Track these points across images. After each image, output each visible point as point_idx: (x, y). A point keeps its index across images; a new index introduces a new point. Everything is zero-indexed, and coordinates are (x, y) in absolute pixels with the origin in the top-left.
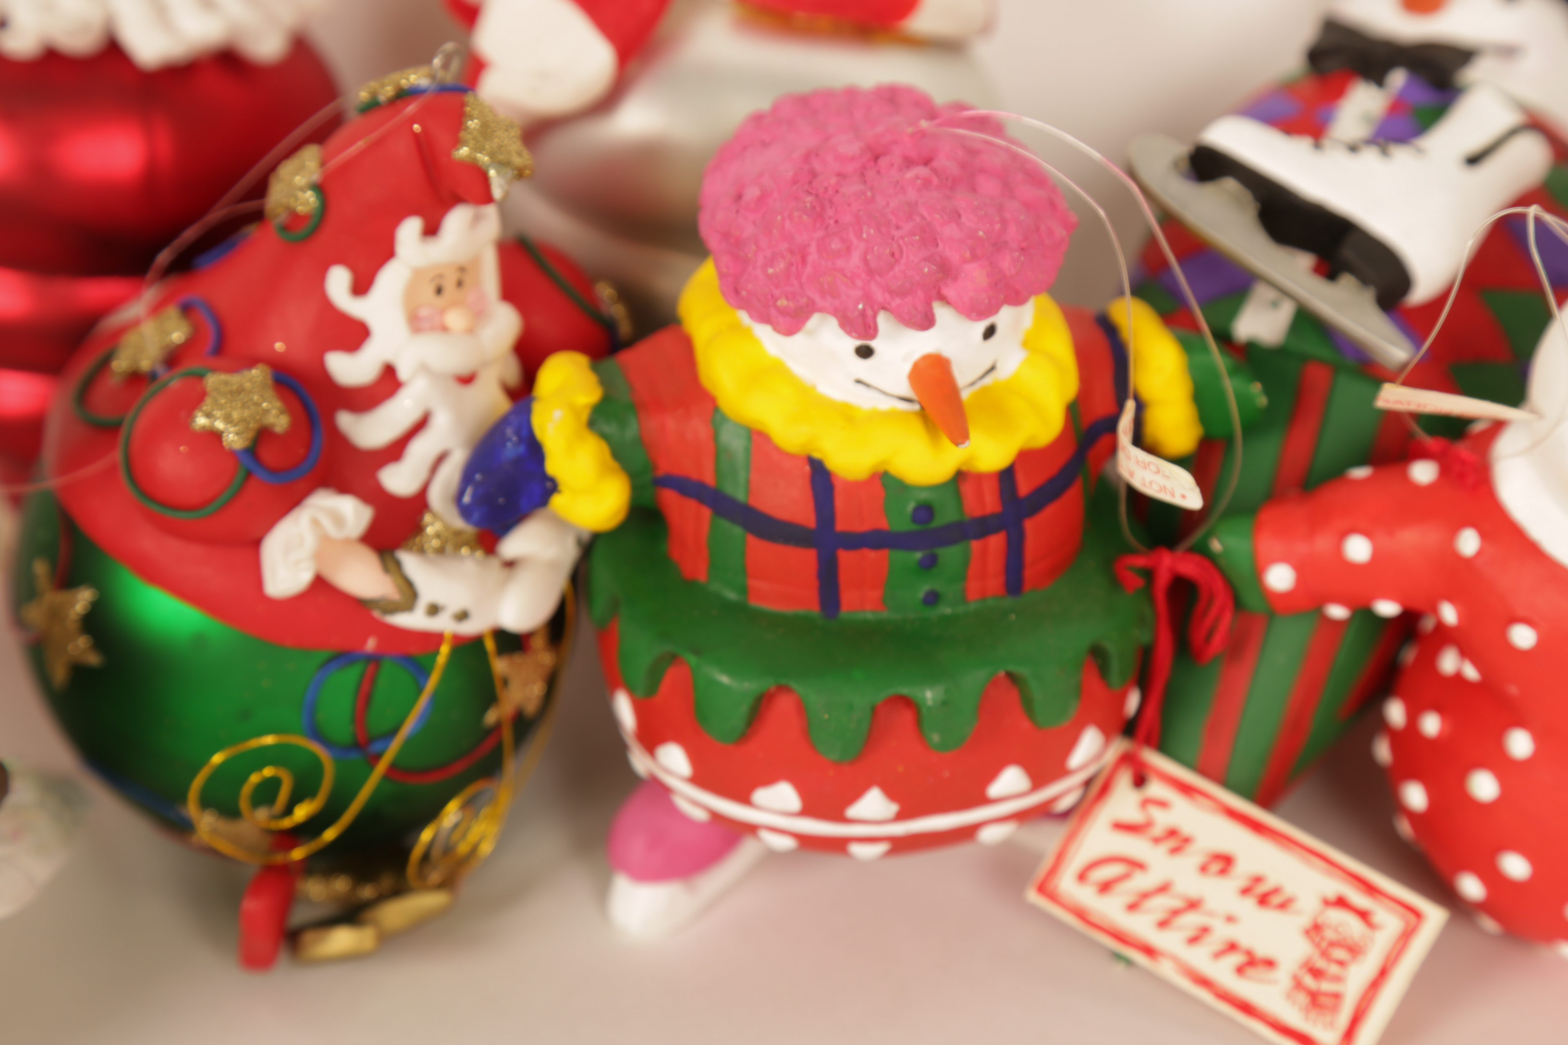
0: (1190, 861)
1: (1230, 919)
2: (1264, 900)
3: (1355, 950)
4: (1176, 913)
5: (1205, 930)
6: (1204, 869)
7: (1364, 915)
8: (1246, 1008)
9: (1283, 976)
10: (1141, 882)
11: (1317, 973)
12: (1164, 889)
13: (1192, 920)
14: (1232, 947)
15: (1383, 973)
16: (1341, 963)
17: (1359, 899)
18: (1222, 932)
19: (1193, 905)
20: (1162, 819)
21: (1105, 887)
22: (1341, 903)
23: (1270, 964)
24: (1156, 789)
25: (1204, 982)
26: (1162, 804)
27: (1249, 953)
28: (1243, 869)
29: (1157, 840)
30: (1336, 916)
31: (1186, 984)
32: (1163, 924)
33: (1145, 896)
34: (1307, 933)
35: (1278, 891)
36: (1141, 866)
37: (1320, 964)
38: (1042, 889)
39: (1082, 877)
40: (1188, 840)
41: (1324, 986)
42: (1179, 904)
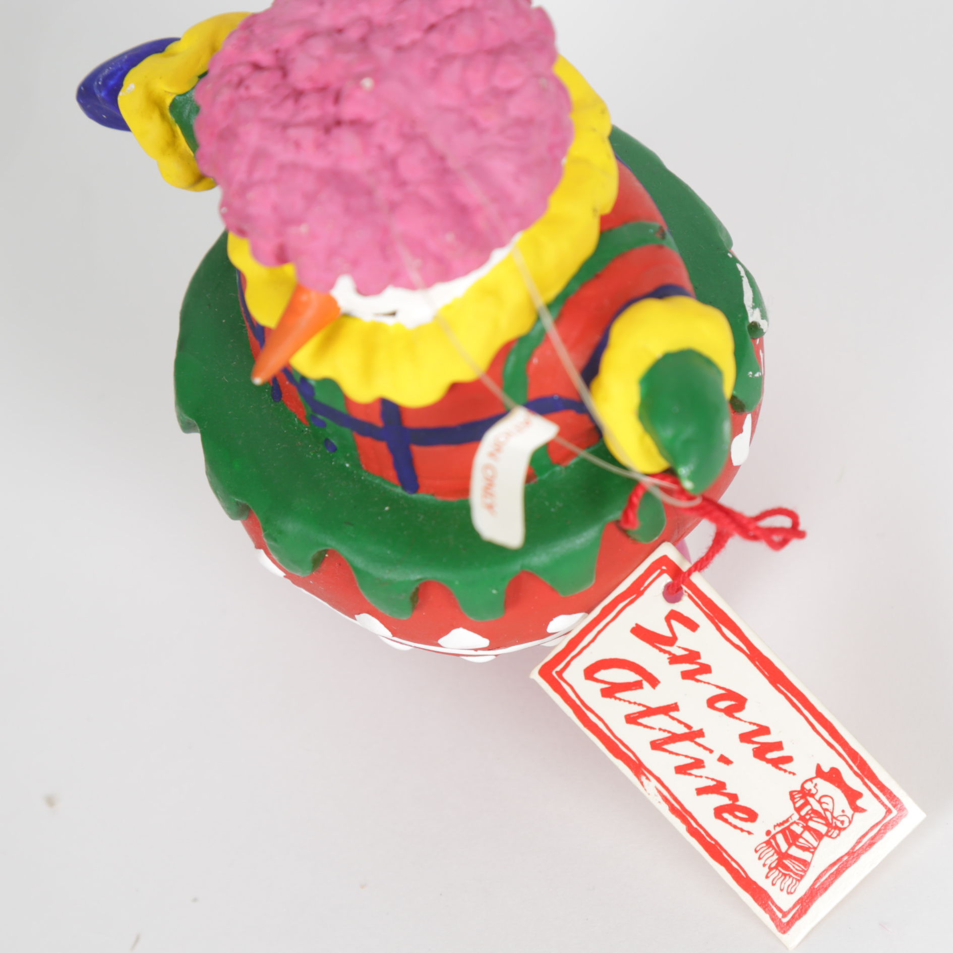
0: (702, 691)
1: (724, 760)
2: (760, 753)
3: (834, 827)
4: (675, 738)
5: (698, 764)
6: (711, 703)
7: (852, 796)
8: (716, 851)
9: (759, 829)
10: (648, 696)
11: (793, 838)
12: (667, 710)
13: (687, 748)
14: (718, 788)
15: (853, 855)
16: (819, 836)
17: (853, 781)
18: (713, 770)
19: (693, 735)
20: (686, 639)
21: (611, 691)
22: (834, 777)
23: (752, 816)
24: (686, 606)
25: (682, 813)
26: (692, 626)
27: (734, 797)
28: (751, 714)
29: (674, 660)
30: (824, 787)
31: (664, 808)
32: (656, 745)
33: (650, 712)
34: (792, 795)
35: (778, 746)
36: (654, 682)
37: (797, 829)
38: (545, 672)
39: (590, 673)
40: (706, 669)
41: (794, 851)
42: (681, 730)
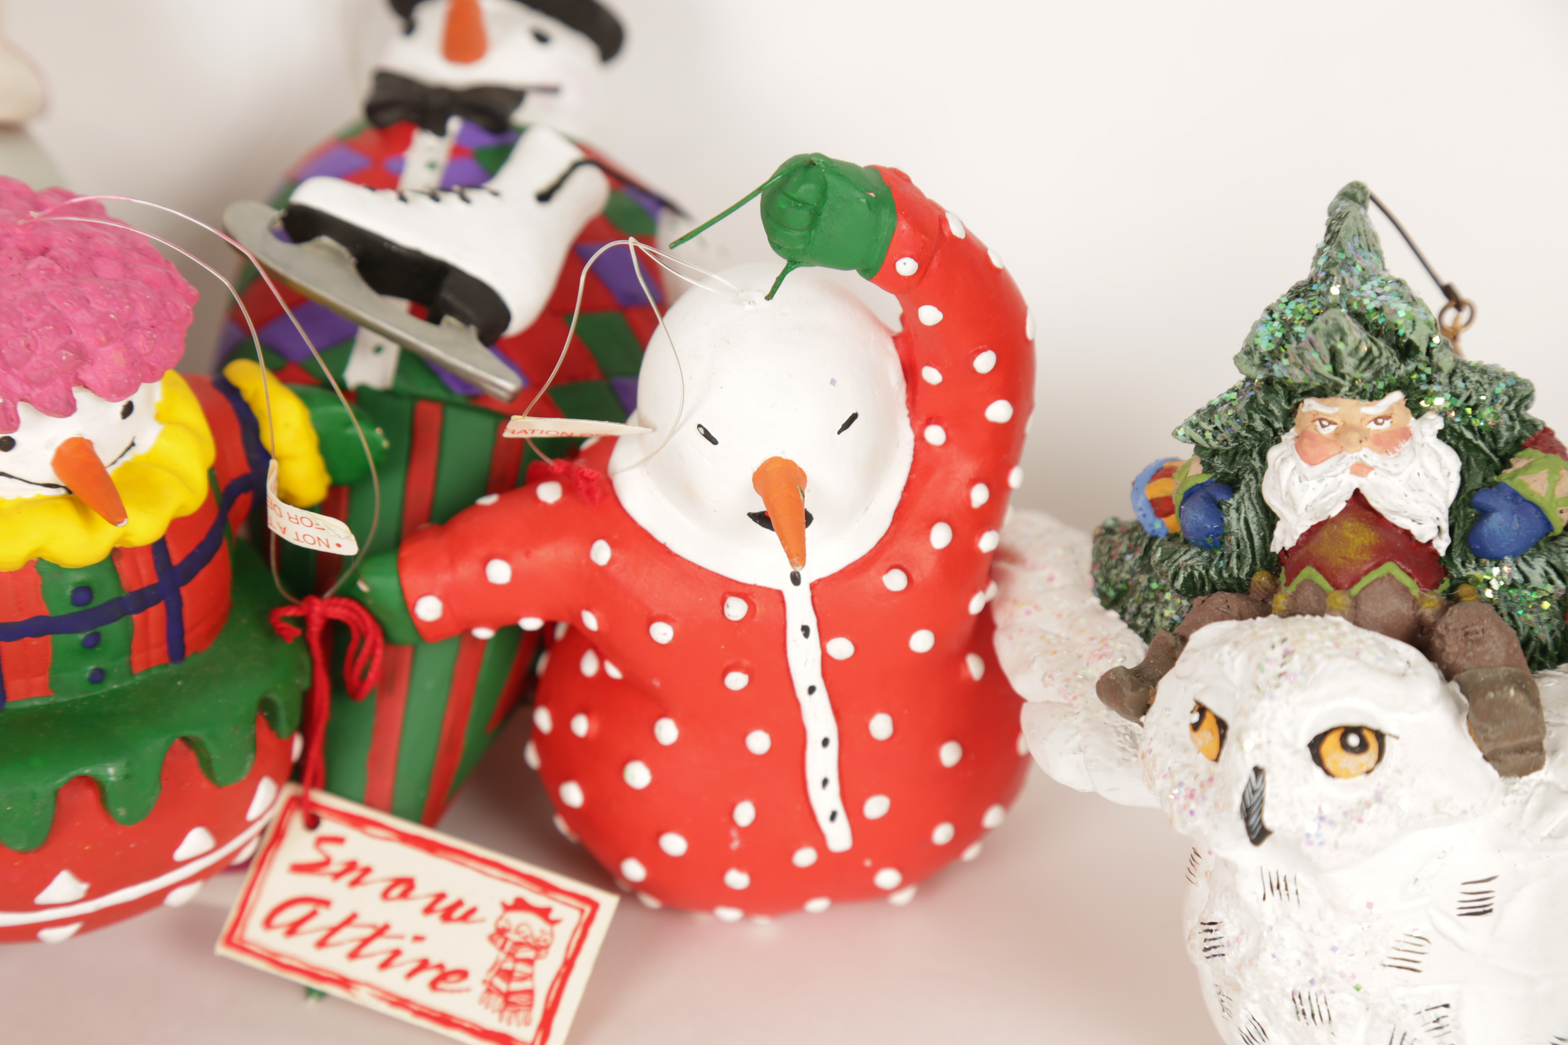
0: (373, 888)
1: (418, 938)
2: (447, 916)
3: (540, 948)
4: (366, 942)
5: (396, 953)
6: (385, 895)
7: (544, 913)
8: (445, 1020)
9: (475, 983)
10: (327, 918)
11: (508, 975)
12: (349, 921)
13: (381, 946)
14: (424, 965)
15: (569, 964)
16: (530, 962)
17: (538, 900)
18: (412, 953)
19: (381, 931)
20: (339, 855)
21: (293, 929)
22: (520, 905)
23: (463, 974)
24: (328, 827)
25: (401, 1003)
26: (339, 840)
27: (440, 966)
28: (424, 891)
29: (337, 876)
30: (517, 918)
31: (384, 1008)
32: (354, 955)
33: (334, 930)
34: (492, 939)
35: (459, 904)
36: (326, 903)
37: (508, 965)
38: (229, 941)
39: (268, 923)
40: (367, 871)
41: (515, 986)
42: (367, 932)
